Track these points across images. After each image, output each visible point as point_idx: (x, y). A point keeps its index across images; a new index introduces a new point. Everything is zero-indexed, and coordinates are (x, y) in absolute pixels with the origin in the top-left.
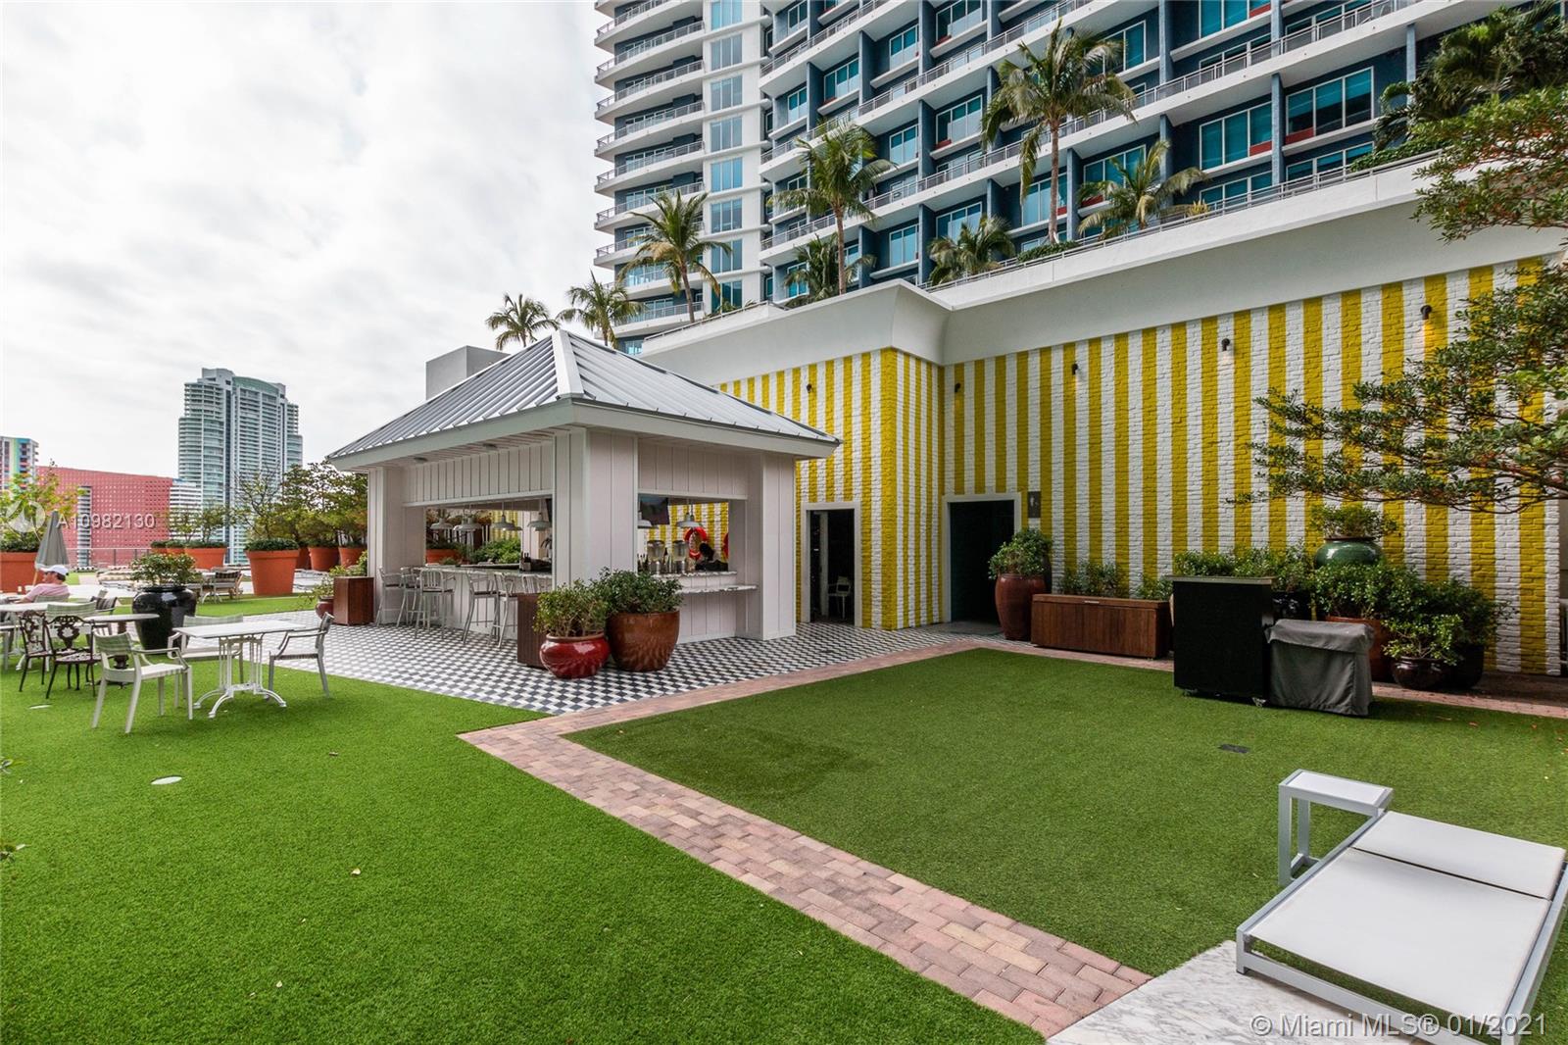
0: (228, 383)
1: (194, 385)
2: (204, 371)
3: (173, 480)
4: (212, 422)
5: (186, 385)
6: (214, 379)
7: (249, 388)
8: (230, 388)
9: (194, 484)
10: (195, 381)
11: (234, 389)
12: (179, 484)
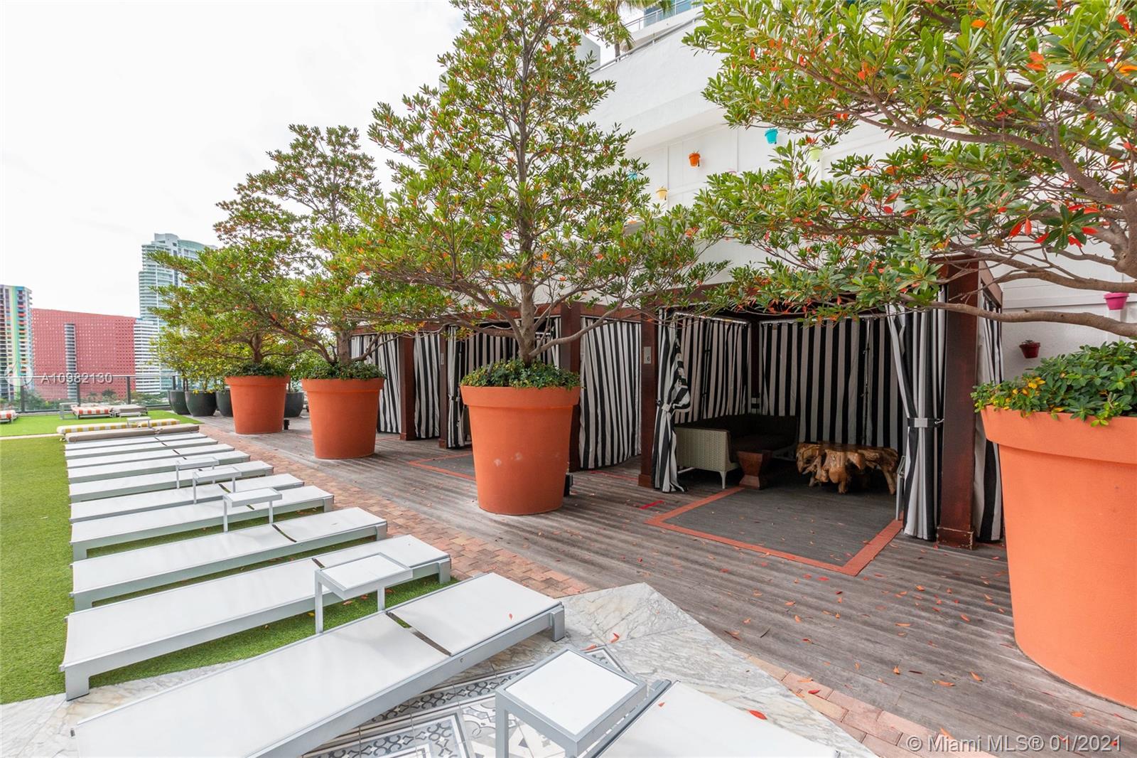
0: (175, 245)
1: (148, 246)
2: (156, 235)
3: (136, 319)
4: (164, 274)
5: (143, 246)
6: (164, 242)
7: (191, 249)
8: (176, 249)
9: (152, 322)
10: (149, 243)
11: (180, 249)
12: (141, 322)
